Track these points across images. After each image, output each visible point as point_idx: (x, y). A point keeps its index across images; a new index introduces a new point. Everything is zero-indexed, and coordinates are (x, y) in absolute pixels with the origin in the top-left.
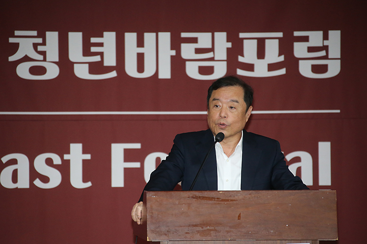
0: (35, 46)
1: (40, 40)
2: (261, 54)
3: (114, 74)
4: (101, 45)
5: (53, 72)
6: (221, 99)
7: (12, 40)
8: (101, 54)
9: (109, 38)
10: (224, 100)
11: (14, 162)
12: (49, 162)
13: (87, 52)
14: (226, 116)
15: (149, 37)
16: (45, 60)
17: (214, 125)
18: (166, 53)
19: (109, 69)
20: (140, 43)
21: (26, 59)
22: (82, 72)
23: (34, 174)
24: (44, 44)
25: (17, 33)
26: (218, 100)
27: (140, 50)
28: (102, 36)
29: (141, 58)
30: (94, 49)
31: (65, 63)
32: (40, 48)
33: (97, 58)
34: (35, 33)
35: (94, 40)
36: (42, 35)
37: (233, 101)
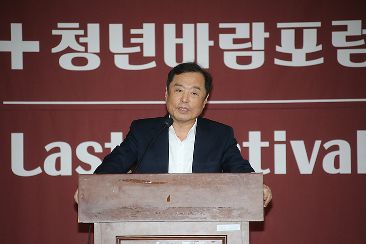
0: (77, 37)
1: (82, 32)
2: (299, 44)
3: (153, 65)
4: (141, 36)
5: (94, 63)
6: (184, 85)
7: (55, 32)
8: (141, 45)
9: (149, 29)
10: (186, 86)
11: (57, 150)
12: (91, 150)
13: (127, 43)
14: (188, 101)
15: (188, 28)
16: (86, 51)
17: (174, 109)
18: (205, 43)
19: (149, 60)
20: (179, 34)
21: (69, 50)
22: (122, 63)
23: (76, 162)
24: (85, 35)
25: (60, 25)
26: (181, 85)
27: (179, 41)
28: (142, 28)
29: (179, 48)
30: (133, 40)
31: (106, 54)
32: (82, 40)
33: (137, 49)
34: (77, 25)
35: (133, 31)
36: (83, 27)
37: (195, 87)
